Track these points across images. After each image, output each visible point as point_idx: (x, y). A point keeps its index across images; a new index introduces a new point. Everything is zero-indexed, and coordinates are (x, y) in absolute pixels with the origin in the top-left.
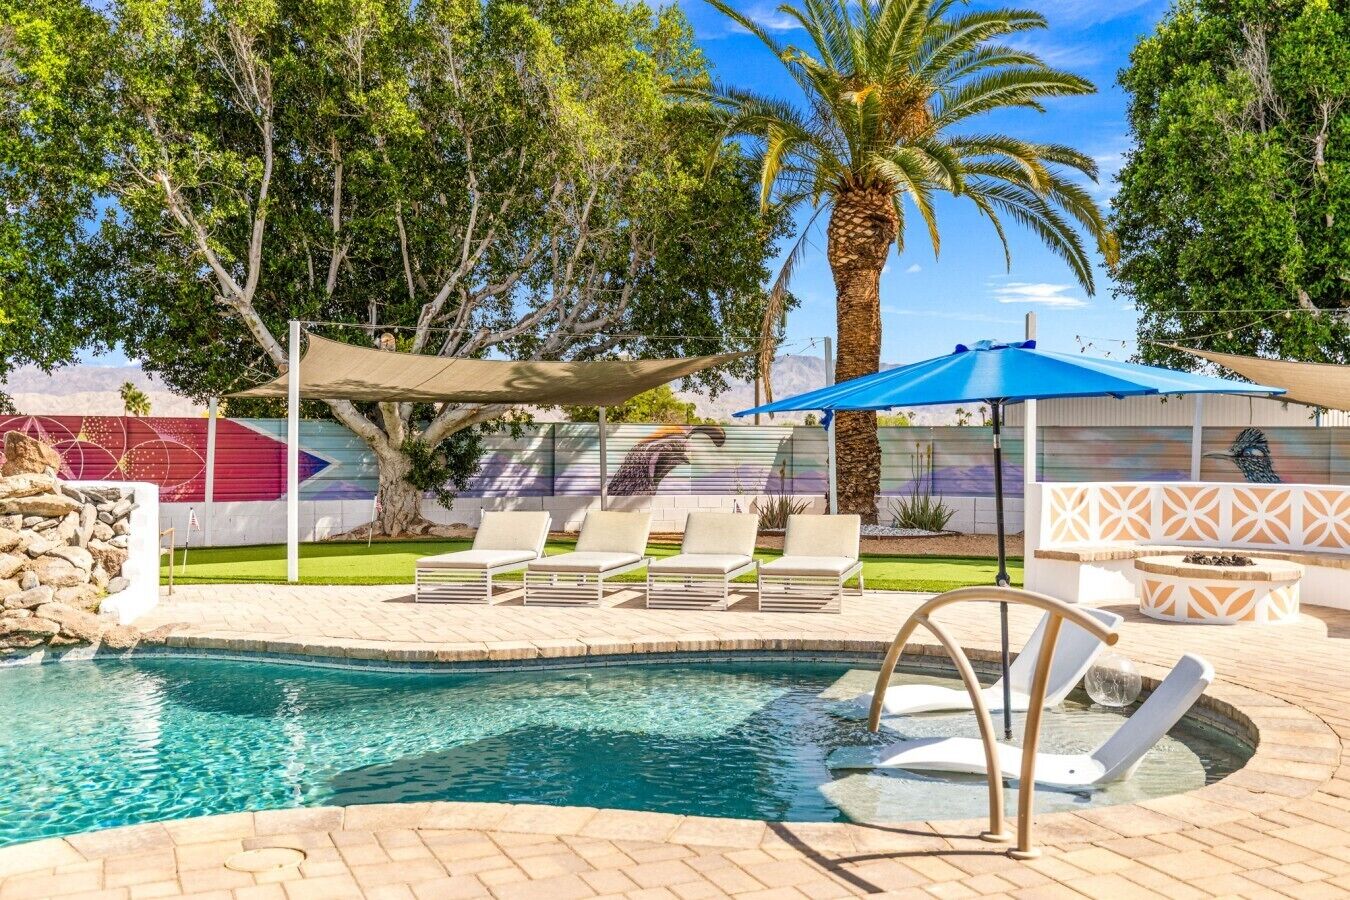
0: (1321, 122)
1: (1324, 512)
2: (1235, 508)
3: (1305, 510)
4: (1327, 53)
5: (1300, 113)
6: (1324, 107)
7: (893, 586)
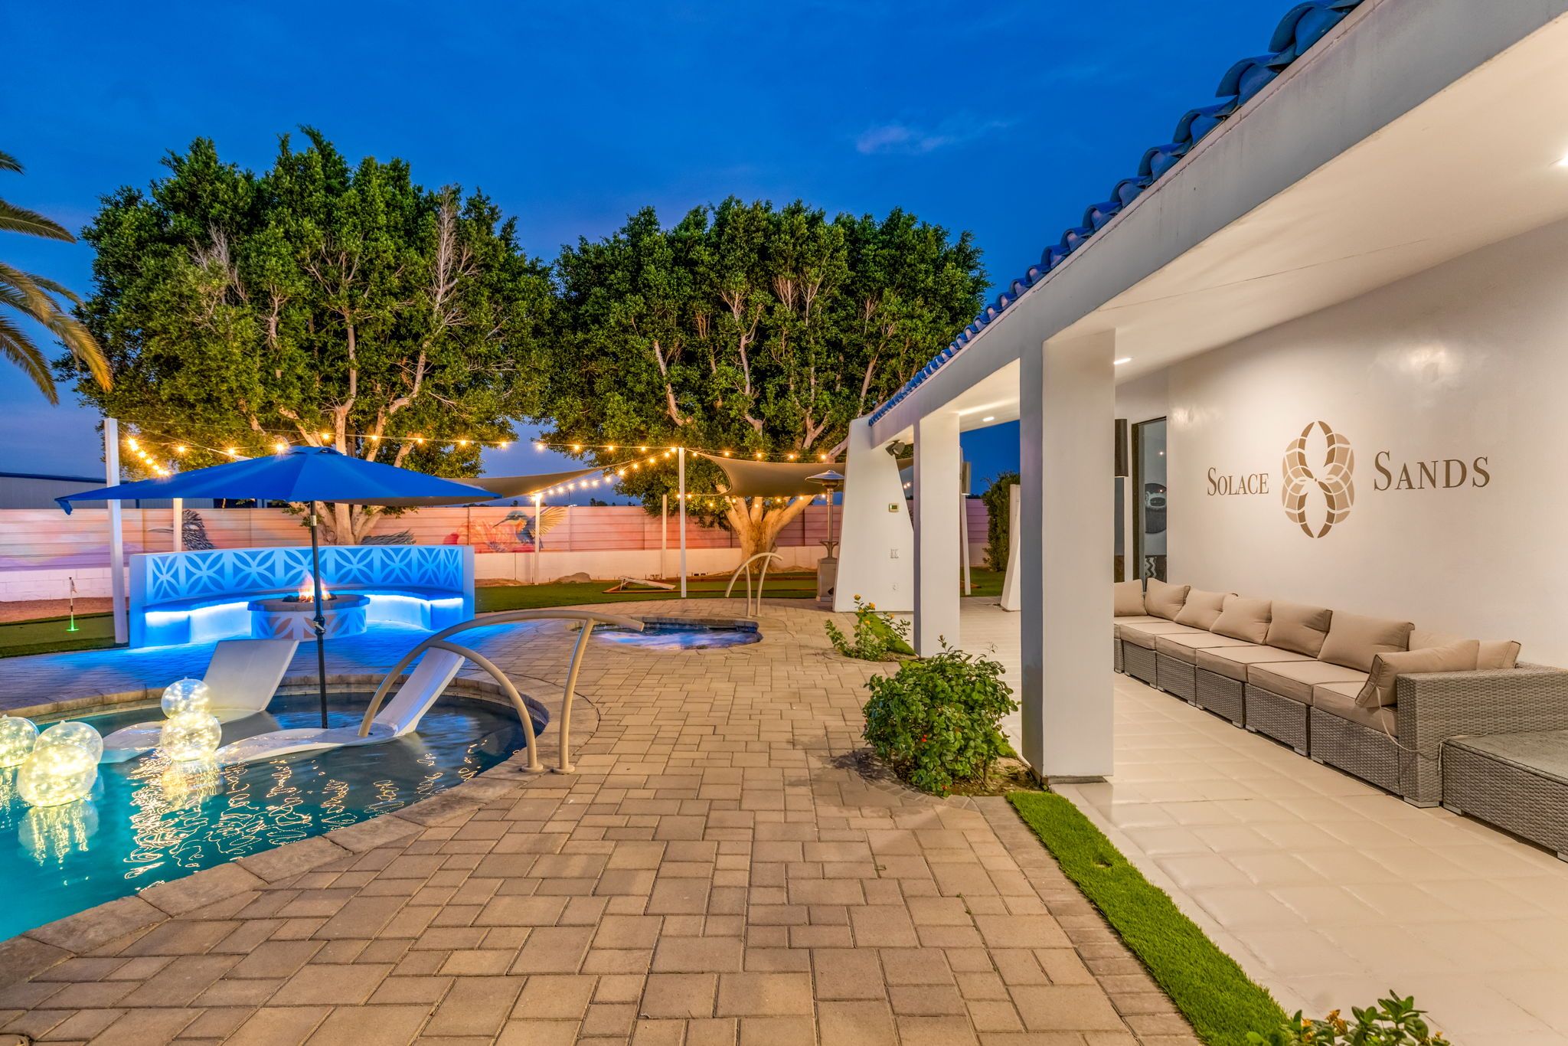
0: (274, 309)
1: (350, 562)
2: (286, 563)
3: (336, 561)
4: (283, 265)
5: (258, 299)
6: (276, 300)
7: (75, 647)
